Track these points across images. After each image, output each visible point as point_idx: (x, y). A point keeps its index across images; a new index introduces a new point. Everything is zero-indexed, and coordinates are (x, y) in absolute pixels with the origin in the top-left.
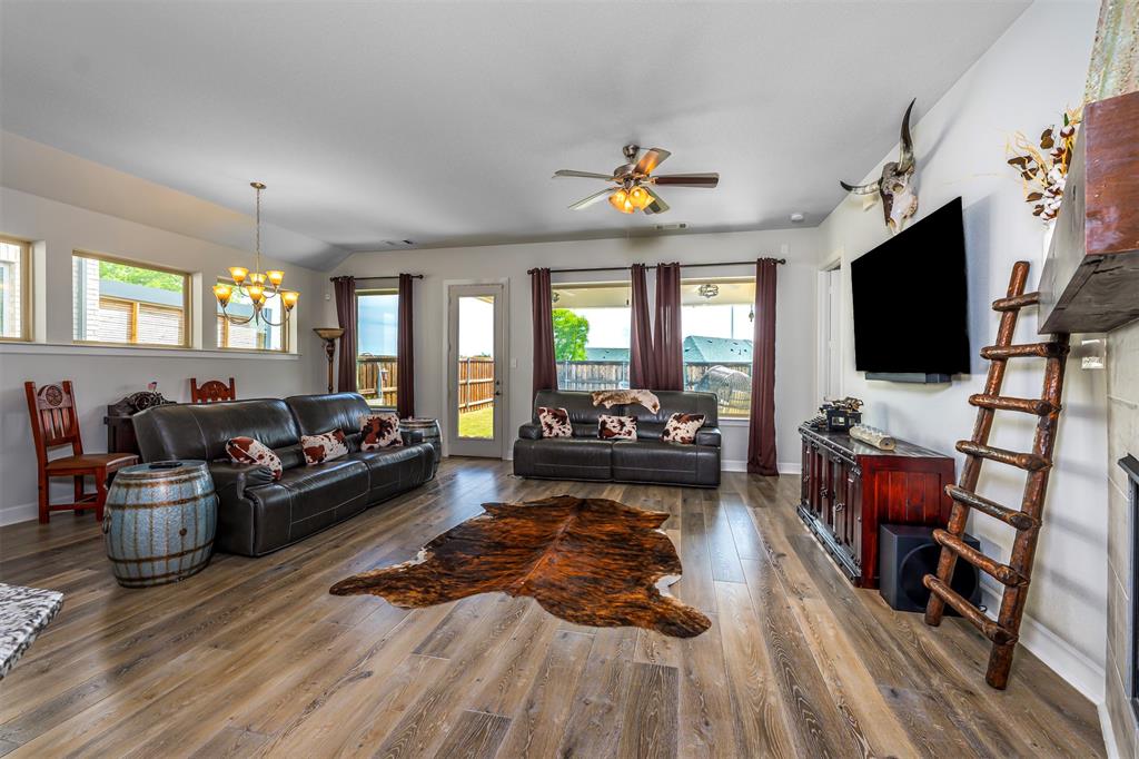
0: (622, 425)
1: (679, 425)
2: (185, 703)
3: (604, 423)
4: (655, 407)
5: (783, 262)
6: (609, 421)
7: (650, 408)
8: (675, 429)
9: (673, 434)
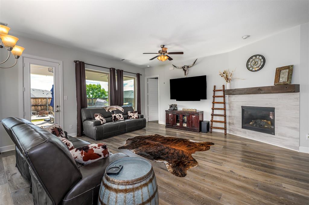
0: (120, 116)
1: (134, 114)
2: (252, 199)
3: (115, 117)
4: (123, 110)
5: (141, 75)
6: (116, 115)
7: (122, 111)
8: (133, 115)
9: (133, 117)
